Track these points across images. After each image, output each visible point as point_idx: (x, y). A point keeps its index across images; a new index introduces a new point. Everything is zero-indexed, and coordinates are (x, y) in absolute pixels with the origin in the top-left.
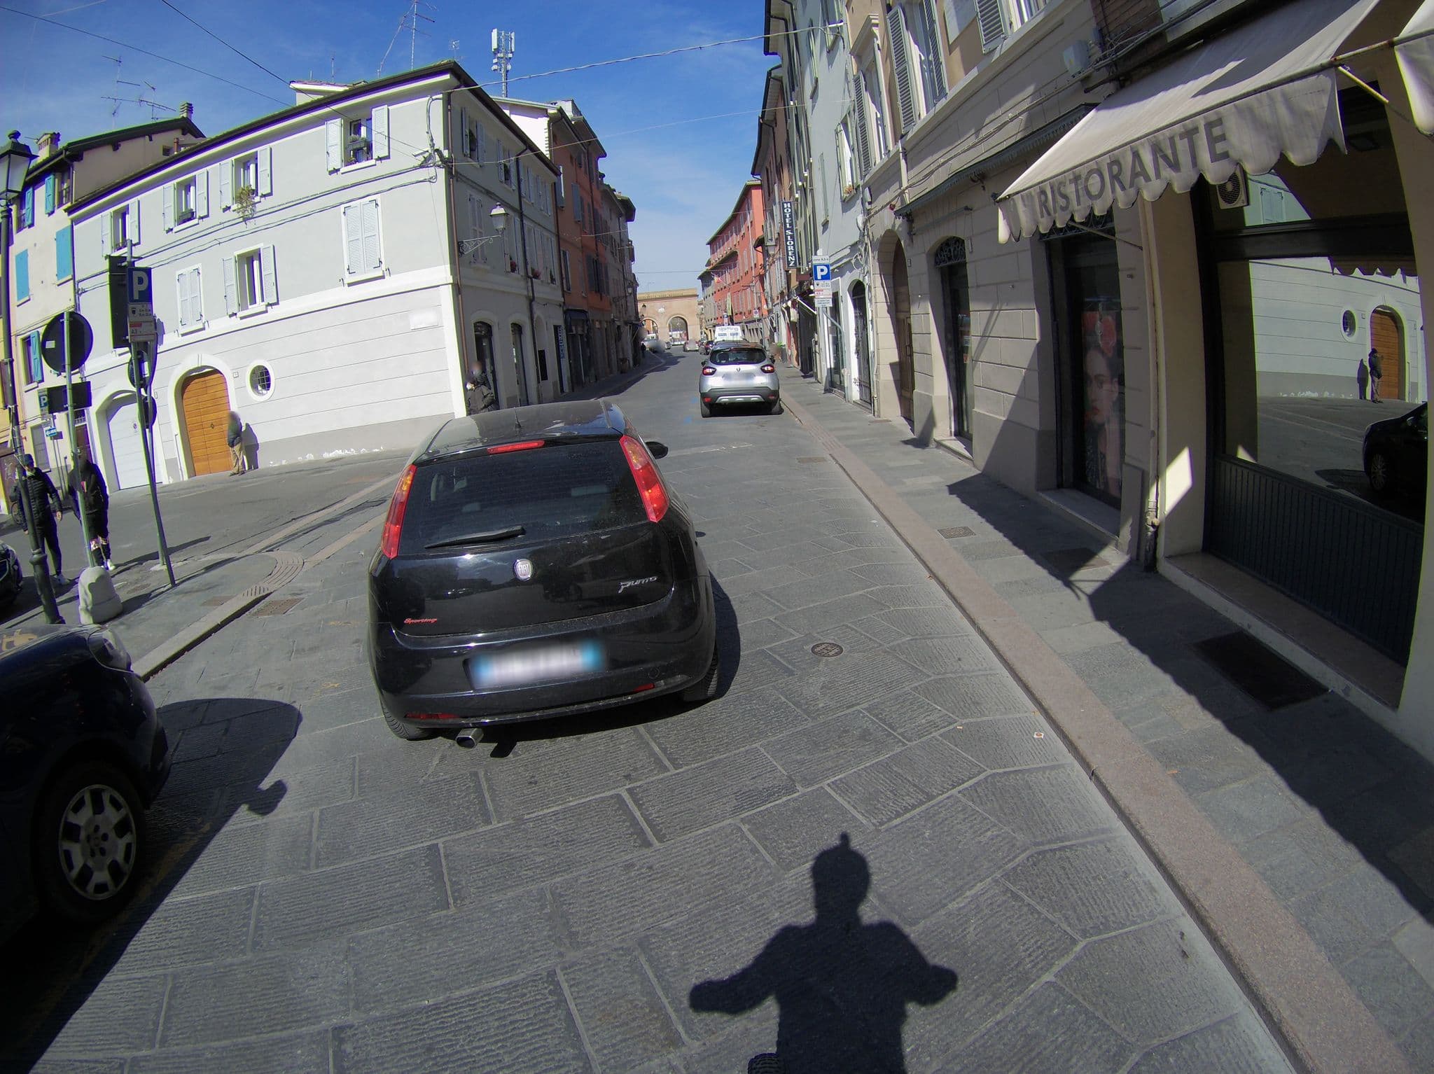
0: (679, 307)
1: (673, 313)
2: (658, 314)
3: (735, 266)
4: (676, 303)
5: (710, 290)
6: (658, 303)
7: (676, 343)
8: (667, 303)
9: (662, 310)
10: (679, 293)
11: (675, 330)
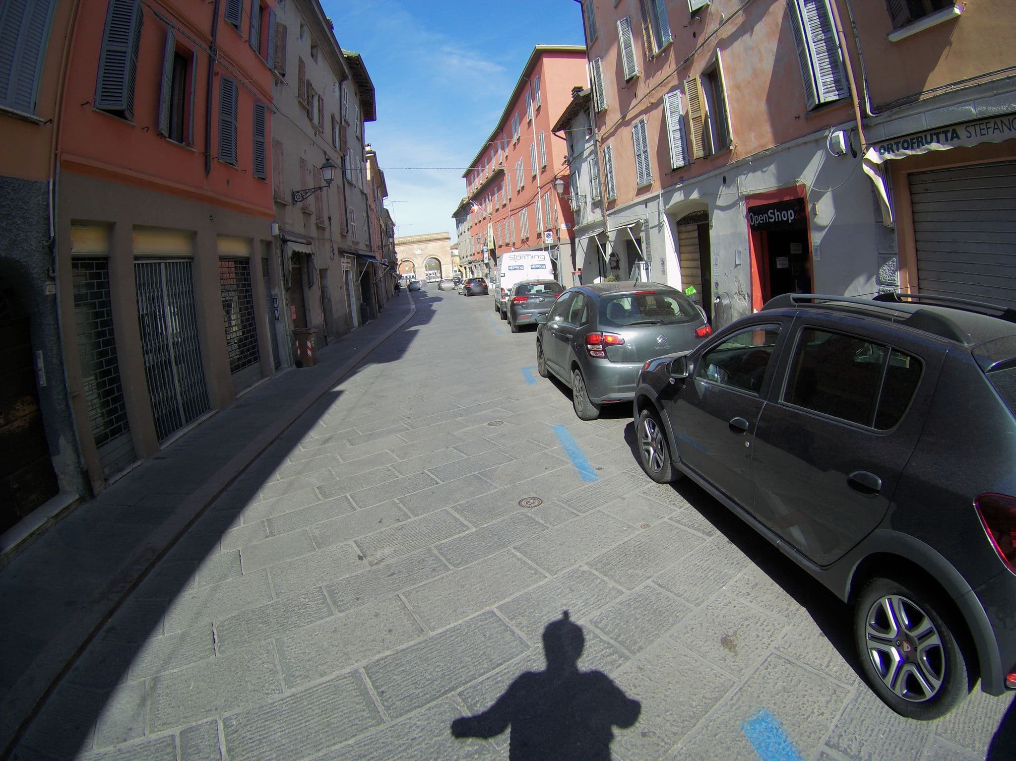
0: (433, 249)
1: (429, 254)
2: (415, 255)
3: (500, 189)
4: (431, 245)
5: (465, 226)
6: (415, 246)
7: (431, 281)
8: (423, 246)
9: (419, 252)
10: (434, 237)
11: (430, 270)
